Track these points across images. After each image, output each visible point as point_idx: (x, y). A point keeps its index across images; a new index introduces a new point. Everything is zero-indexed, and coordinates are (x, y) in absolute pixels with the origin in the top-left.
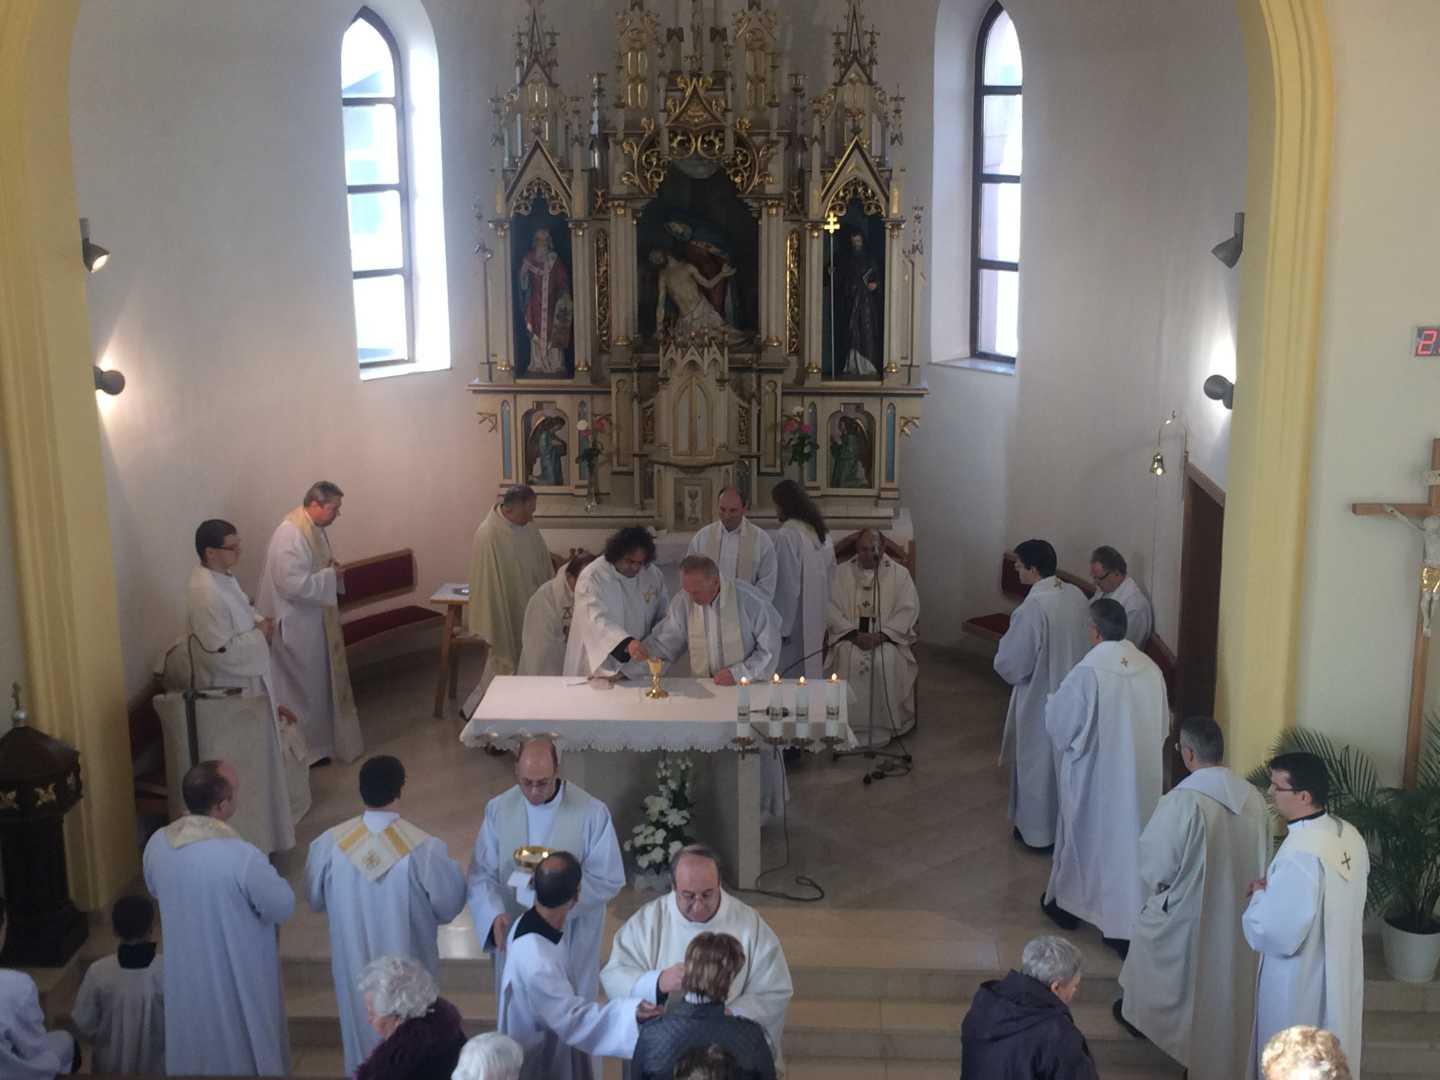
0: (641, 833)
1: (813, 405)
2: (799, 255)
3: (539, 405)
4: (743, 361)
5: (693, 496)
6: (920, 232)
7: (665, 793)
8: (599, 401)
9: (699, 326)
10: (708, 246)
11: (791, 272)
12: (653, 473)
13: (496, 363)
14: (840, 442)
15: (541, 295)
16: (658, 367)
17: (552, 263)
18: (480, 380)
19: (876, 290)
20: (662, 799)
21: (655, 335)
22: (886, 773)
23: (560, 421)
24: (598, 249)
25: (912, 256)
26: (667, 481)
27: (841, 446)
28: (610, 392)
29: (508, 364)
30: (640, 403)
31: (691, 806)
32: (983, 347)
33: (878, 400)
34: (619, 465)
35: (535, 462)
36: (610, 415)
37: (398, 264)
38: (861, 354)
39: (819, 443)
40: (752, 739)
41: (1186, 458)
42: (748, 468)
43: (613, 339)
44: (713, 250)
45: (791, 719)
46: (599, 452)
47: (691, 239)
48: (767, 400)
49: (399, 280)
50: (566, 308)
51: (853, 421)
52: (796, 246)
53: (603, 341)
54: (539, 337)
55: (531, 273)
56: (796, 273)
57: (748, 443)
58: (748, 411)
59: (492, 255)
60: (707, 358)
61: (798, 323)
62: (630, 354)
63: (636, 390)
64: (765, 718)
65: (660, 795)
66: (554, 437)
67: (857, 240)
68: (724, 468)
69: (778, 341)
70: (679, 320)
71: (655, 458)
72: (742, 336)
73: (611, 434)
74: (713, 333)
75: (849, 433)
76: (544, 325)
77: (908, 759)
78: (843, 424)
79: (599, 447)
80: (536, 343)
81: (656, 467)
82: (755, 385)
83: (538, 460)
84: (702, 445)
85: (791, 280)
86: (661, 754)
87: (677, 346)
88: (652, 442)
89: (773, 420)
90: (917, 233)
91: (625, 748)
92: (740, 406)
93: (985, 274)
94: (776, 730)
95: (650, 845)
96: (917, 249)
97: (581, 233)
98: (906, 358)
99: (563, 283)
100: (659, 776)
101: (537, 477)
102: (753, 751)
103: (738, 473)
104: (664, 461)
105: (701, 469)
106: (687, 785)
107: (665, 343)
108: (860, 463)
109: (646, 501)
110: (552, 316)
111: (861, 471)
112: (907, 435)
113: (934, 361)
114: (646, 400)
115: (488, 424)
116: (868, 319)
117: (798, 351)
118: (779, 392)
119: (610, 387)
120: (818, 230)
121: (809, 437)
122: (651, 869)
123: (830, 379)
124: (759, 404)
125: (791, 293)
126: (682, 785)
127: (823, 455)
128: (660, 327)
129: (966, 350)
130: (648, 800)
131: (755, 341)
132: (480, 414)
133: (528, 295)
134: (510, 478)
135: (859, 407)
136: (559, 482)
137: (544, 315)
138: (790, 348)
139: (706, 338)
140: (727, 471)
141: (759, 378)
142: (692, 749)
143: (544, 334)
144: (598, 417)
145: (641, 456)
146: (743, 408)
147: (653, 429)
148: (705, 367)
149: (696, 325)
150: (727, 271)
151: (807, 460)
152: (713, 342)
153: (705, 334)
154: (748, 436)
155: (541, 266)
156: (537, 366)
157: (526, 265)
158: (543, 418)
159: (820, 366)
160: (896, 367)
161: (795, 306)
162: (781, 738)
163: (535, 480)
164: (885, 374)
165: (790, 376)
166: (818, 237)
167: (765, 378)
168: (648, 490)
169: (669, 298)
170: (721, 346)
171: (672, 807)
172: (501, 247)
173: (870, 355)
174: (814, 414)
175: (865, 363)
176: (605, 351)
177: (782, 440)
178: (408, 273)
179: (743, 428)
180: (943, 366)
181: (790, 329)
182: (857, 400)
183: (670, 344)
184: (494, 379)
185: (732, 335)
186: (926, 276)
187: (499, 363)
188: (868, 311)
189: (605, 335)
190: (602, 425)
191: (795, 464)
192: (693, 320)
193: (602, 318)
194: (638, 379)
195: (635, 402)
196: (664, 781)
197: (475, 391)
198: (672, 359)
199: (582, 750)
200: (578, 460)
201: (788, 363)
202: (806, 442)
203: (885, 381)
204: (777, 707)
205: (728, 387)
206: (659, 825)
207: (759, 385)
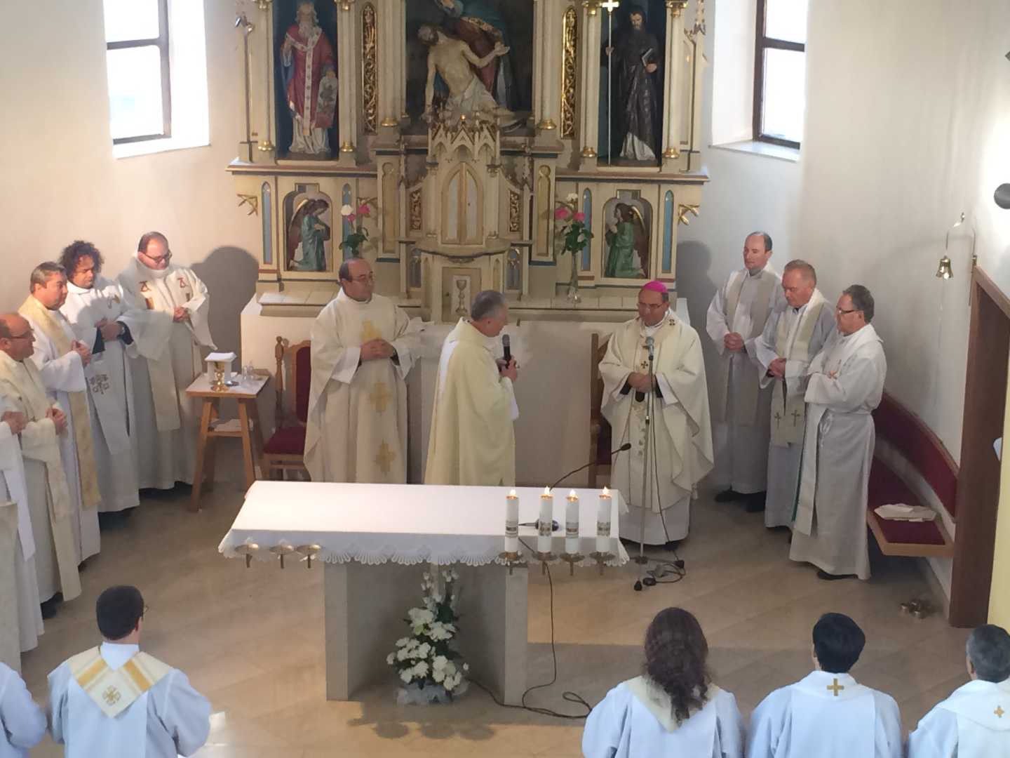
0: (405, 647)
1: (588, 191)
2: (576, 33)
3: (302, 188)
4: (514, 145)
5: (461, 287)
6: (703, 11)
7: (430, 606)
8: (365, 184)
9: (469, 109)
10: (479, 23)
11: (567, 51)
12: (420, 262)
13: (257, 142)
14: (615, 230)
15: (304, 71)
16: (426, 151)
17: (316, 38)
18: (240, 160)
19: (656, 71)
20: (426, 611)
21: (423, 115)
22: (657, 580)
23: (324, 204)
24: (365, 24)
25: (694, 36)
26: (435, 268)
27: (616, 234)
28: (375, 176)
29: (270, 144)
30: (407, 188)
31: (456, 619)
32: (767, 129)
33: (656, 186)
34: (385, 251)
35: (297, 247)
36: (377, 198)
37: (154, 34)
38: (640, 138)
39: (592, 232)
40: (519, 554)
41: (974, 262)
42: (520, 257)
43: (380, 119)
44: (486, 27)
45: (561, 533)
46: (363, 238)
47: (464, 14)
48: (540, 186)
49: (154, 50)
50: (330, 86)
51: (630, 208)
52: (573, 24)
53: (370, 122)
54: (302, 116)
55: (294, 50)
56: (572, 52)
57: (520, 230)
58: (519, 198)
59: (253, 29)
60: (478, 144)
61: (573, 104)
62: (397, 136)
63: (403, 173)
64: (534, 533)
65: (425, 608)
66: (318, 221)
67: (637, 19)
68: (494, 257)
69: (552, 124)
70: (449, 100)
71: (423, 247)
72: (514, 118)
73: (376, 219)
74: (484, 117)
75: (625, 221)
76: (307, 103)
77: (680, 564)
78: (619, 211)
79: (364, 232)
80: (298, 120)
81: (424, 256)
82: (527, 171)
83: (300, 244)
84: (471, 232)
85: (567, 60)
86: (424, 566)
87: (447, 130)
88: (420, 228)
89: (546, 208)
90: (700, 13)
91: (389, 561)
92: (512, 192)
93: (770, 53)
94: (544, 546)
95: (413, 659)
96: (699, 29)
97: (347, 8)
98: (686, 143)
99: (328, 60)
100: (424, 588)
101: (299, 263)
102: (520, 565)
103: (509, 262)
104: (431, 250)
105: (471, 258)
106: (453, 597)
107: (434, 126)
108: (635, 252)
109: (413, 290)
110: (317, 96)
111: (637, 260)
112: (685, 224)
113: (714, 144)
114: (414, 185)
115: (247, 207)
116: (646, 102)
117: (573, 133)
118: (553, 176)
119: (376, 169)
120: (596, 8)
121: (583, 226)
122: (416, 685)
123: (606, 164)
124: (532, 190)
125: (566, 71)
126: (448, 599)
127: (598, 244)
128: (429, 109)
129: (748, 132)
130: (413, 613)
131: (528, 123)
132: (239, 195)
133: (291, 73)
134: (271, 263)
135: (636, 194)
136: (321, 268)
137: (308, 93)
138: (565, 131)
139: (477, 122)
140: (497, 261)
141: (532, 163)
142: (458, 561)
143: (307, 113)
144: (363, 201)
145: (407, 243)
146: (515, 194)
147: (420, 213)
148: (476, 152)
149: (467, 106)
150: (500, 49)
151: (581, 249)
152: (484, 126)
153: (476, 118)
154: (520, 224)
155: (304, 41)
156: (301, 146)
157: (289, 39)
158: (304, 202)
159: (596, 151)
160: (675, 153)
161: (570, 87)
162: (549, 553)
163: (296, 265)
164: (663, 159)
165: (564, 160)
166: (596, 15)
167: (538, 162)
168: (415, 277)
169: (439, 78)
170: (493, 129)
171: (436, 621)
172: (263, 22)
173: (648, 139)
174: (590, 199)
175: (643, 148)
176: (371, 131)
177: (555, 227)
178: (163, 43)
179: (514, 214)
180: (724, 149)
181: (565, 111)
182: (634, 187)
183: (440, 127)
184: (254, 159)
185: (505, 117)
186: (709, 58)
187: (259, 143)
188: (646, 94)
189: (371, 115)
190: (368, 209)
191: (568, 253)
192: (462, 101)
193: (368, 97)
194: (406, 162)
195: (403, 186)
196: (428, 593)
197: (234, 173)
198: (441, 144)
199: (345, 562)
200: (341, 247)
201: (562, 147)
202: (580, 231)
203: (663, 167)
204: (546, 521)
205: (499, 171)
206: (423, 639)
207: (532, 170)
